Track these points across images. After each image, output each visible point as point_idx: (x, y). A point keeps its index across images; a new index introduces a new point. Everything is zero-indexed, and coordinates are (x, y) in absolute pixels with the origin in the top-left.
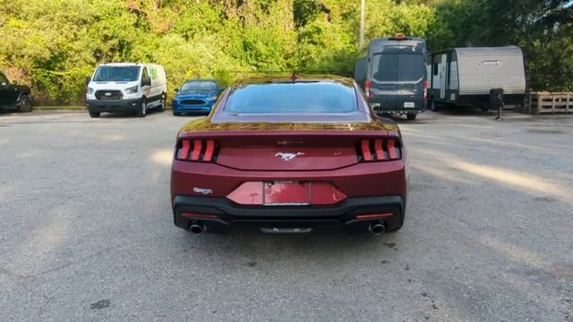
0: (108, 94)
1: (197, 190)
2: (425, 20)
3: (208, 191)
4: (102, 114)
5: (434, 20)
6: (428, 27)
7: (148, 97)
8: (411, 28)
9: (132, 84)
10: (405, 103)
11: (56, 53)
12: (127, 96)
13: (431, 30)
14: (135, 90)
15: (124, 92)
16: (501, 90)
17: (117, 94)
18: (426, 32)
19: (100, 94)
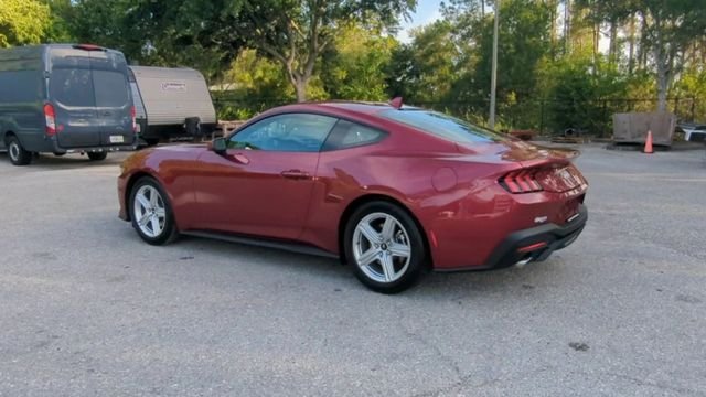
1: (538, 220)
2: (38, 21)
3: (545, 218)
5: (51, 22)
6: (44, 31)
8: (18, 29)
10: (111, 137)
13: (49, 35)
16: (197, 119)
18: (41, 37)
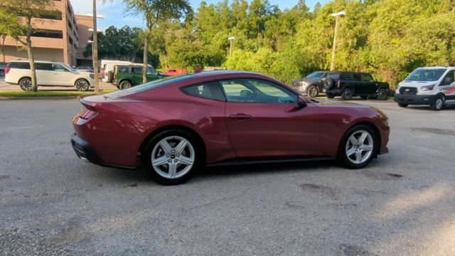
0: (407, 90)
4: (409, 106)
7: (446, 95)
9: (430, 83)
11: (412, 60)
12: (421, 92)
14: (431, 88)
15: (419, 90)
17: (414, 90)
19: (403, 89)
